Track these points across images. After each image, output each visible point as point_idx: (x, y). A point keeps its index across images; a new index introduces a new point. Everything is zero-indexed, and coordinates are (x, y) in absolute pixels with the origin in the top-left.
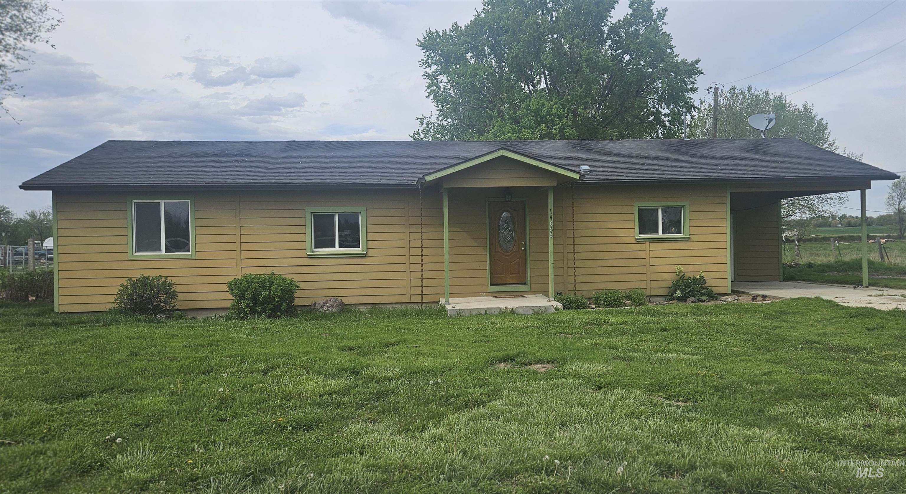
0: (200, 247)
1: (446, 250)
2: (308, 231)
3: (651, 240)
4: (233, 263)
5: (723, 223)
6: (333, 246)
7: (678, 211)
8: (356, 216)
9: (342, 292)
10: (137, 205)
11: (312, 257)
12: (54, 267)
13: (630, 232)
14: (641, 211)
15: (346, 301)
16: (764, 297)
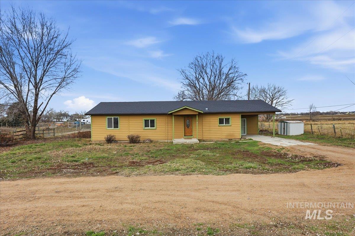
0: (121, 127)
1: (173, 128)
2: (143, 124)
3: (222, 126)
4: (127, 131)
5: (239, 122)
6: (149, 127)
7: (229, 119)
8: (154, 120)
9: (150, 137)
10: (108, 118)
11: (144, 129)
12: (91, 130)
13: (217, 124)
14: (220, 119)
15: (152, 139)
16: (251, 139)
